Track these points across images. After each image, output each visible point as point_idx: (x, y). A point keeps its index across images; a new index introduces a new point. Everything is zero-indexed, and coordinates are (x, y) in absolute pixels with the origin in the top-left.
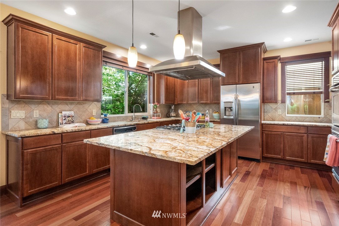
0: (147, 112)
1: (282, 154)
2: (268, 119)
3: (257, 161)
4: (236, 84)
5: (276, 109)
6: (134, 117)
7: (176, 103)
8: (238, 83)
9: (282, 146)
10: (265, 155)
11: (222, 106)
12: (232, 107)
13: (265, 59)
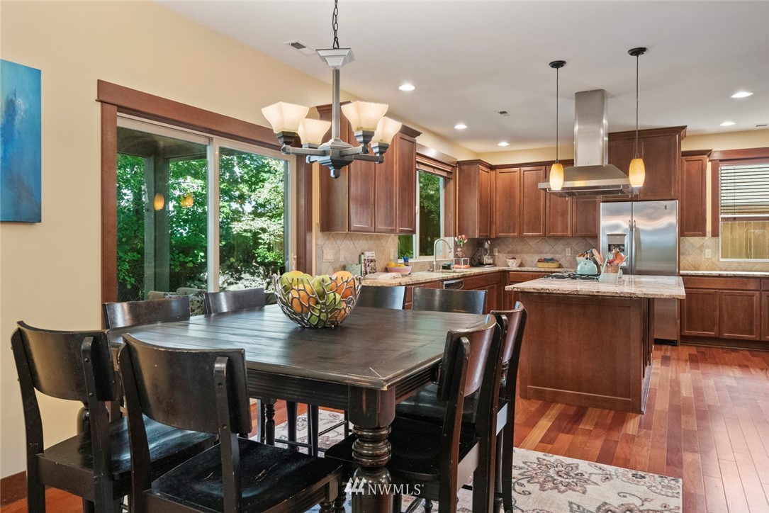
0: (433, 254)
1: (716, 328)
2: (687, 267)
3: (672, 343)
4: (633, 201)
5: (701, 248)
6: (435, 263)
7: (493, 236)
8: (636, 199)
9: (717, 313)
10: (687, 332)
11: (604, 241)
12: (624, 245)
13: (685, 154)
